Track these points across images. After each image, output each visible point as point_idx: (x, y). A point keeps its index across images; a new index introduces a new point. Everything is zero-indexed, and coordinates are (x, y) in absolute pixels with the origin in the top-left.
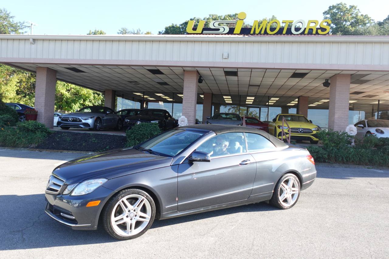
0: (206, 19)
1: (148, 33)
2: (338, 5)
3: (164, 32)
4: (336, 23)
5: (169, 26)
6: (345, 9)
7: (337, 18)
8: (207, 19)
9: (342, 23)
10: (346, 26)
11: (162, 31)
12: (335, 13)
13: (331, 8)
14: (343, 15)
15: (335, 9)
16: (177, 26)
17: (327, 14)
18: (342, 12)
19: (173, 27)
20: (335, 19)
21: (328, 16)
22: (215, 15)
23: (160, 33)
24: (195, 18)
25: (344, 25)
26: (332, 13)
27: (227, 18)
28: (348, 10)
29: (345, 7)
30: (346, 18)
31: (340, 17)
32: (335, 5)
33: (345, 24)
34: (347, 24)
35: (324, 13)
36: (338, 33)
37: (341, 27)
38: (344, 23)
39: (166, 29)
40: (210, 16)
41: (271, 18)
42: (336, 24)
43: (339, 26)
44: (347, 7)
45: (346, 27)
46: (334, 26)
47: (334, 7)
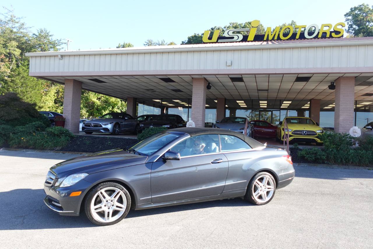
0: (227, 28)
1: (171, 44)
2: (360, 6)
3: (186, 41)
4: (359, 24)
5: (191, 36)
6: (367, 10)
7: (359, 19)
8: (228, 27)
9: (365, 25)
10: (369, 27)
11: (185, 41)
12: (356, 14)
13: (353, 9)
14: (366, 16)
15: (357, 11)
16: (199, 35)
17: (348, 16)
18: (364, 13)
19: (195, 36)
20: (357, 21)
21: (350, 18)
22: (235, 23)
23: (183, 43)
24: (215, 27)
25: (367, 26)
26: (353, 15)
27: (248, 26)
28: (370, 11)
29: (368, 8)
30: (369, 18)
31: (362, 18)
32: (357, 6)
33: (368, 25)
34: (370, 25)
35: (345, 15)
36: (361, 34)
37: (363, 28)
38: (367, 24)
39: (189, 39)
40: (230, 24)
41: (290, 23)
42: (358, 25)
43: (361, 27)
44: (370, 8)
45: (369, 28)
46: (357, 28)
47: (356, 8)
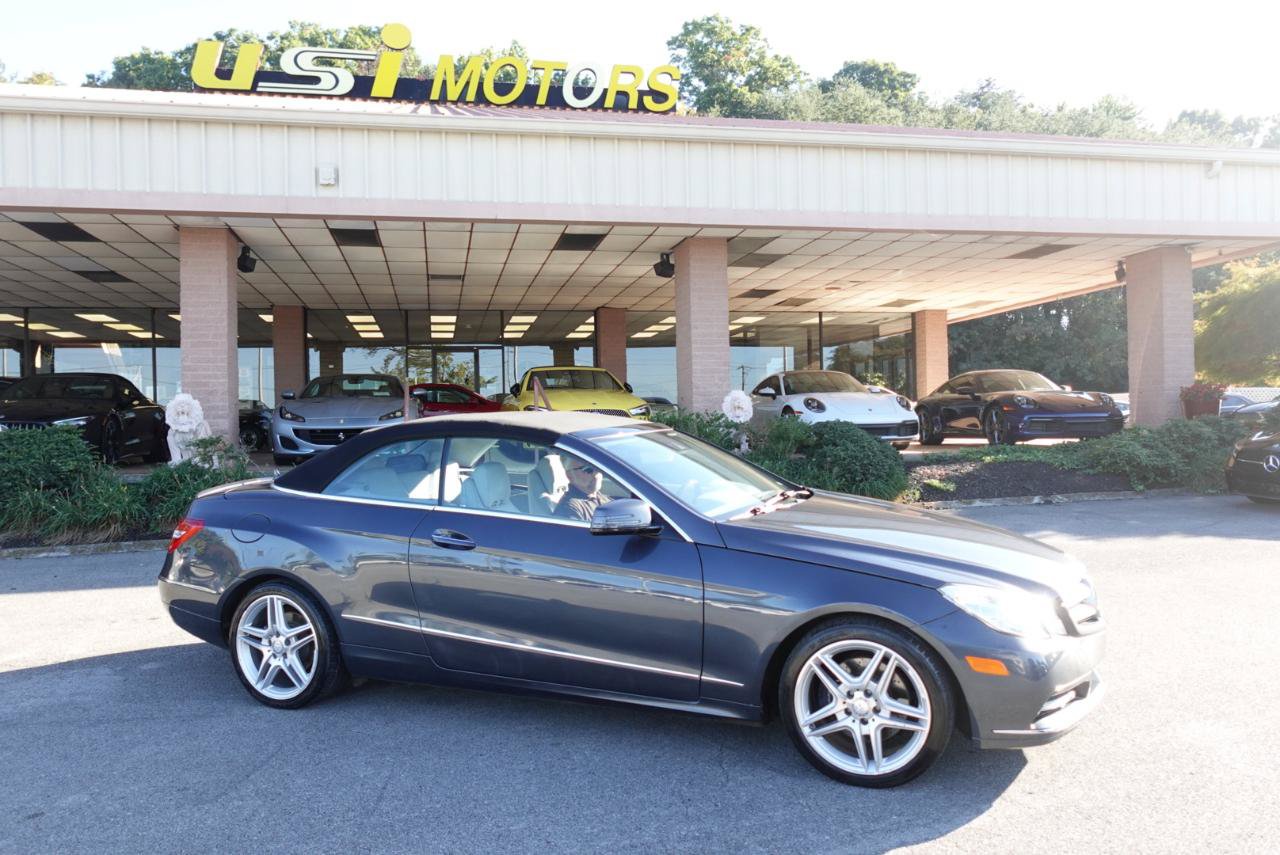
0: (278, 39)
1: (39, 79)
2: (709, 19)
3: (109, 76)
4: (708, 75)
5: (129, 55)
6: (727, 35)
7: (708, 62)
8: (282, 38)
9: (724, 78)
10: (735, 87)
11: (103, 73)
12: (700, 43)
13: (690, 27)
14: (724, 53)
15: (701, 34)
16: (165, 56)
17: (678, 47)
18: (721, 42)
19: (146, 58)
20: (703, 65)
21: (683, 53)
22: (310, 25)
23: (92, 82)
24: (231, 31)
25: (730, 85)
26: (691, 44)
27: (358, 40)
28: (735, 39)
29: (728, 29)
30: (732, 63)
31: (716, 58)
32: (699, 20)
33: (732, 82)
34: (737, 81)
35: (669, 43)
36: (714, 107)
37: (722, 90)
38: (730, 77)
39: (120, 65)
40: (292, 27)
41: (508, 47)
42: (707, 81)
43: (714, 86)
44: (734, 30)
45: (736, 91)
46: (703, 87)
47: (697, 26)
